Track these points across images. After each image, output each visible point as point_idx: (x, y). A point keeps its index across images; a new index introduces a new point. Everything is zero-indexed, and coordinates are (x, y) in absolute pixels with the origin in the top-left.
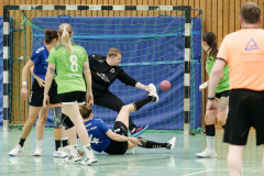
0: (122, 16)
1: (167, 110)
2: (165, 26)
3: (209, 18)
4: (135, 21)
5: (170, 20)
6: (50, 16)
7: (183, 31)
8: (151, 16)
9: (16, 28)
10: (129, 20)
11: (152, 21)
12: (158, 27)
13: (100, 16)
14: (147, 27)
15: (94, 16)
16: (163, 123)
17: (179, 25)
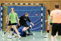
0: (28, 6)
1: (37, 27)
2: (37, 8)
3: (47, 6)
4: (30, 7)
5: (38, 7)
6: (11, 6)
7: (41, 9)
8: (34, 6)
9: (4, 8)
10: (29, 7)
11: (34, 7)
12: (36, 8)
13: (23, 6)
14: (33, 8)
15: (21, 6)
16: (36, 30)
17: (40, 8)
